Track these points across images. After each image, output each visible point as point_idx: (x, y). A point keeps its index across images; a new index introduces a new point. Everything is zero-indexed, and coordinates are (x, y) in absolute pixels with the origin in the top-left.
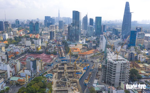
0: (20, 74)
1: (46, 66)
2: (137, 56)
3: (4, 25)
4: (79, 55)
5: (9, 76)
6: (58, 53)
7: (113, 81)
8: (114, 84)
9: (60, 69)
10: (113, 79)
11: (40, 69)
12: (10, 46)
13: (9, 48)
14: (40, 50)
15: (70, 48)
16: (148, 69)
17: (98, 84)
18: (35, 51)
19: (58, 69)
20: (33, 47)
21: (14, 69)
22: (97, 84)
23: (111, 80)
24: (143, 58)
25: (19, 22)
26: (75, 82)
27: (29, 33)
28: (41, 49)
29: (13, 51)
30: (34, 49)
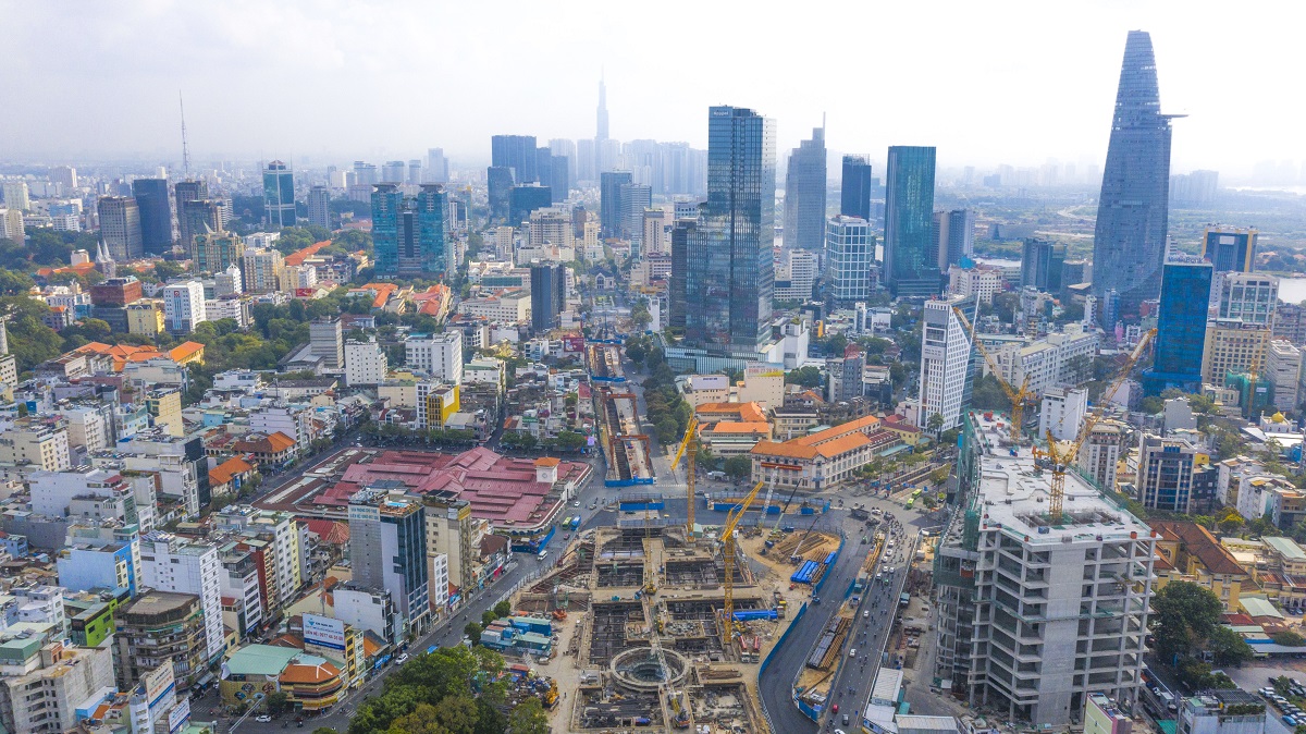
0: (298, 620)
1: (500, 558)
2: (1212, 475)
3: (173, 209)
4: (755, 463)
5: (215, 641)
6: (592, 440)
7: (1022, 684)
8: (1028, 707)
9: (608, 576)
10: (1025, 667)
11: (457, 583)
12: (219, 385)
13: (215, 401)
14: (455, 418)
15: (690, 399)
16: (1297, 579)
17: (906, 705)
18: (416, 424)
19: (594, 575)
20: (402, 395)
21: (256, 581)
22: (897, 705)
23: (1008, 677)
24: (1259, 488)
25: (287, 181)
26: (724, 690)
27: (368, 276)
28: (465, 406)
29: (242, 429)
30: (408, 414)
